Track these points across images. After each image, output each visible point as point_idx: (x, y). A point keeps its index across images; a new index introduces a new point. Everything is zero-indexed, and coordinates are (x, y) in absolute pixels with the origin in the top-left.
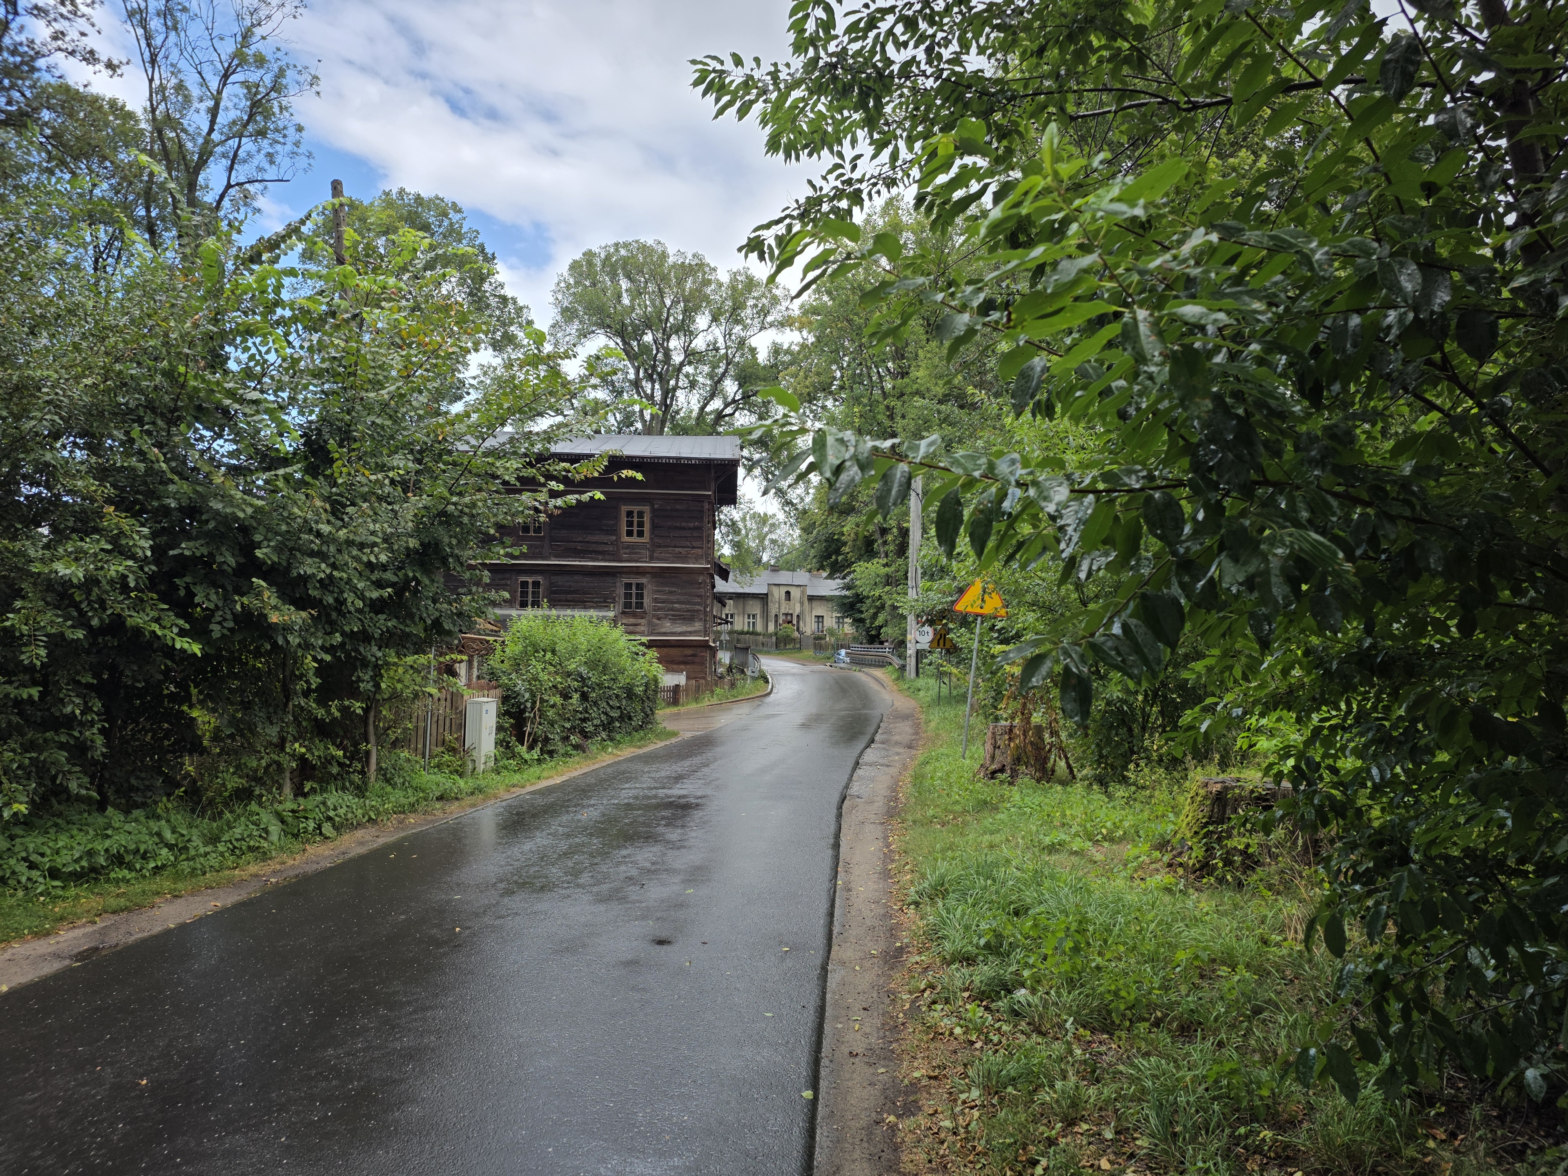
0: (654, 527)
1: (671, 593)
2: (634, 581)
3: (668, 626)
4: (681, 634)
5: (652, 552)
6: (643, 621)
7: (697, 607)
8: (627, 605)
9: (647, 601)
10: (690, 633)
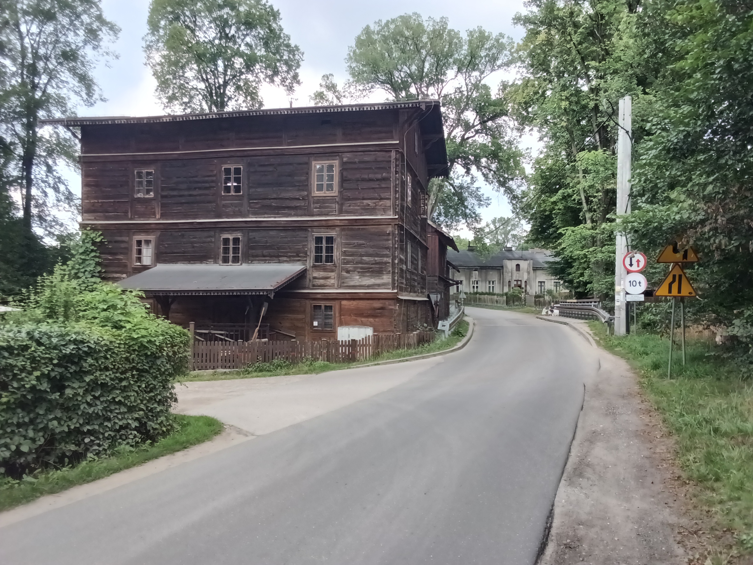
0: (343, 180)
1: (359, 246)
2: (324, 234)
3: (356, 279)
4: (369, 287)
5: (342, 205)
6: (332, 274)
7: (385, 259)
8: (318, 259)
9: (336, 254)
10: (379, 286)
